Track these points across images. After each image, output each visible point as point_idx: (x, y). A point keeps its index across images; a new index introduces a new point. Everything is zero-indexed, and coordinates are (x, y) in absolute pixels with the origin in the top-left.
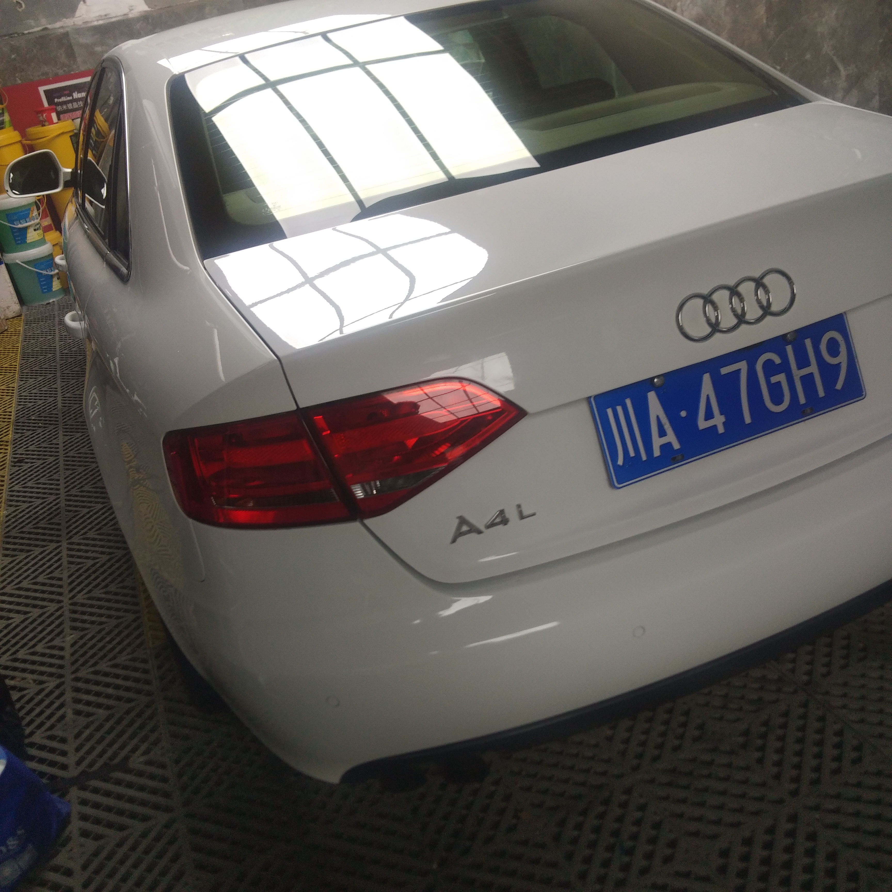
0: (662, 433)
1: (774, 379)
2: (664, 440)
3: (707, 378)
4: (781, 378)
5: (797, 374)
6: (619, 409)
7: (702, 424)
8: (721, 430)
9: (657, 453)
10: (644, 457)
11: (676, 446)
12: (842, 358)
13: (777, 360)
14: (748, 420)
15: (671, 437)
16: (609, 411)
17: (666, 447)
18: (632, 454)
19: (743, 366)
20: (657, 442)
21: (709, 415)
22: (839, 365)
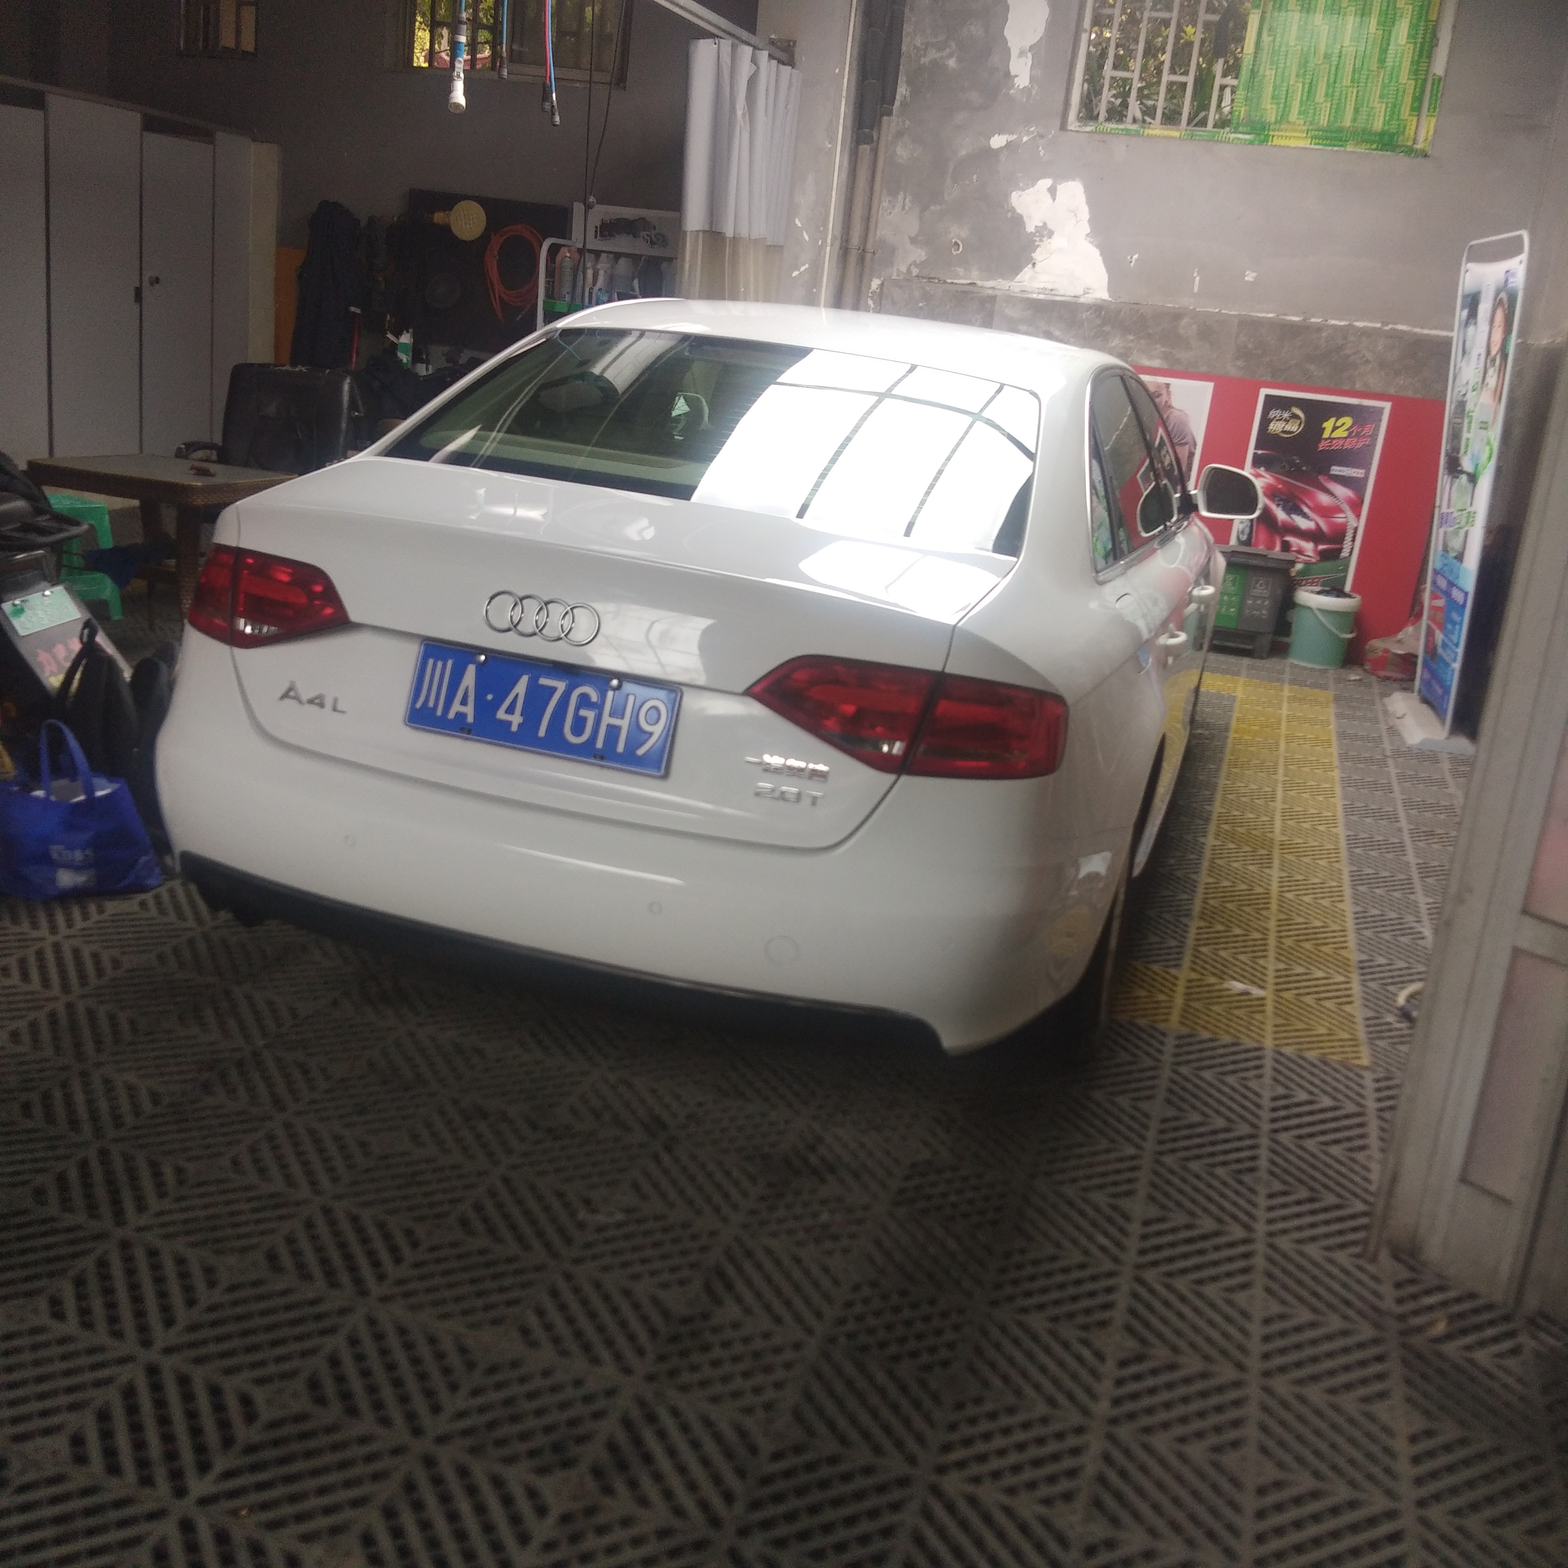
0: (464, 702)
1: (583, 713)
2: (463, 709)
3: (524, 681)
4: (589, 715)
5: (606, 720)
6: (440, 664)
7: (501, 715)
8: (514, 728)
9: (451, 715)
10: (439, 713)
11: (470, 719)
12: (658, 730)
13: (594, 697)
14: (542, 733)
15: (469, 710)
16: (431, 662)
17: (461, 716)
18: (431, 704)
19: (561, 686)
20: (456, 707)
21: (510, 710)
22: (651, 734)
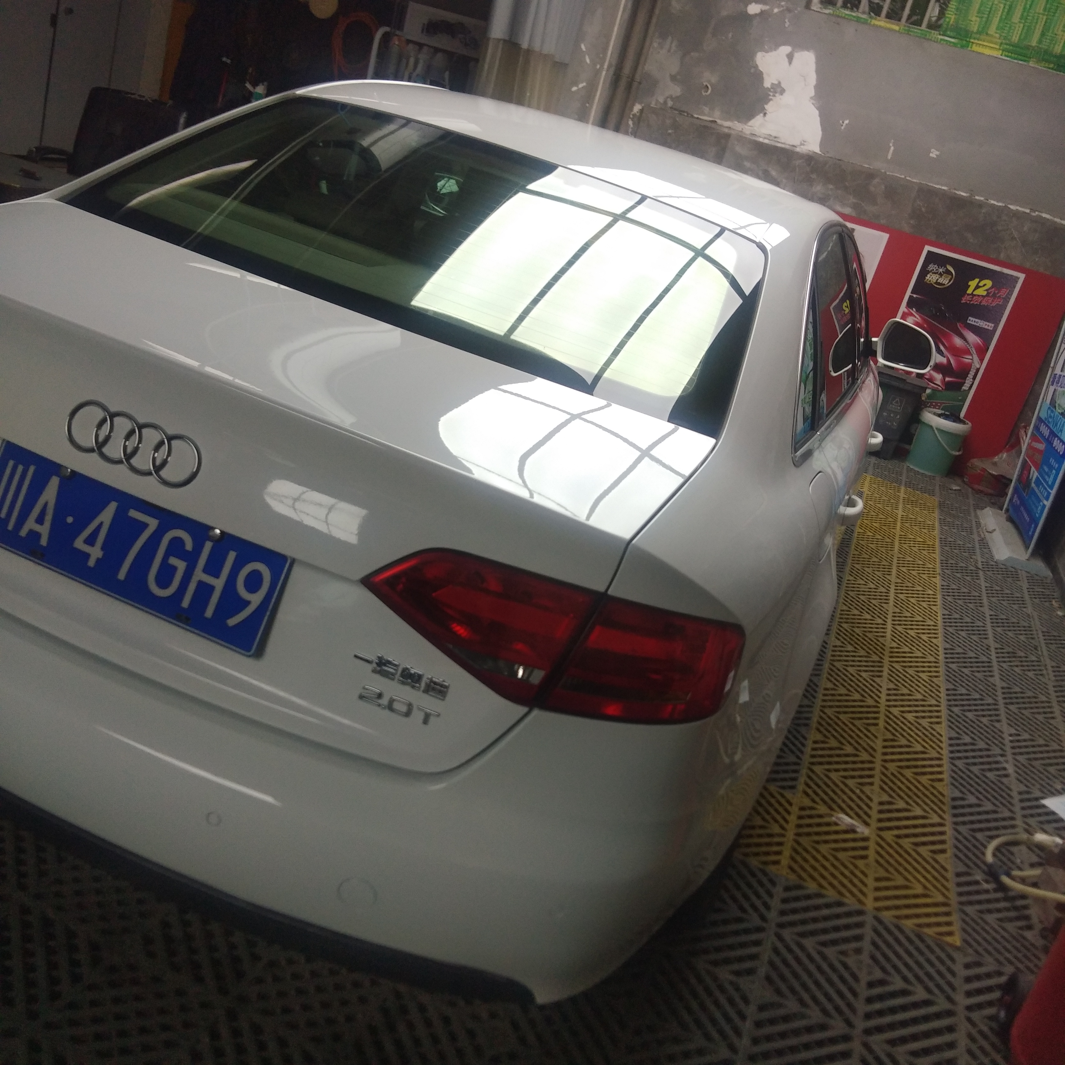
0: (40, 520)
1: (173, 561)
2: (37, 528)
3: (112, 507)
4: (181, 565)
5: (199, 575)
6: (20, 468)
7: (79, 543)
8: (91, 563)
9: (23, 533)
10: (10, 527)
11: (44, 542)
12: (256, 599)
13: (189, 546)
14: (122, 575)
15: (44, 530)
16: (11, 463)
17: (33, 535)
19: (153, 523)
20: (30, 524)
21: (91, 541)
22: (248, 603)
